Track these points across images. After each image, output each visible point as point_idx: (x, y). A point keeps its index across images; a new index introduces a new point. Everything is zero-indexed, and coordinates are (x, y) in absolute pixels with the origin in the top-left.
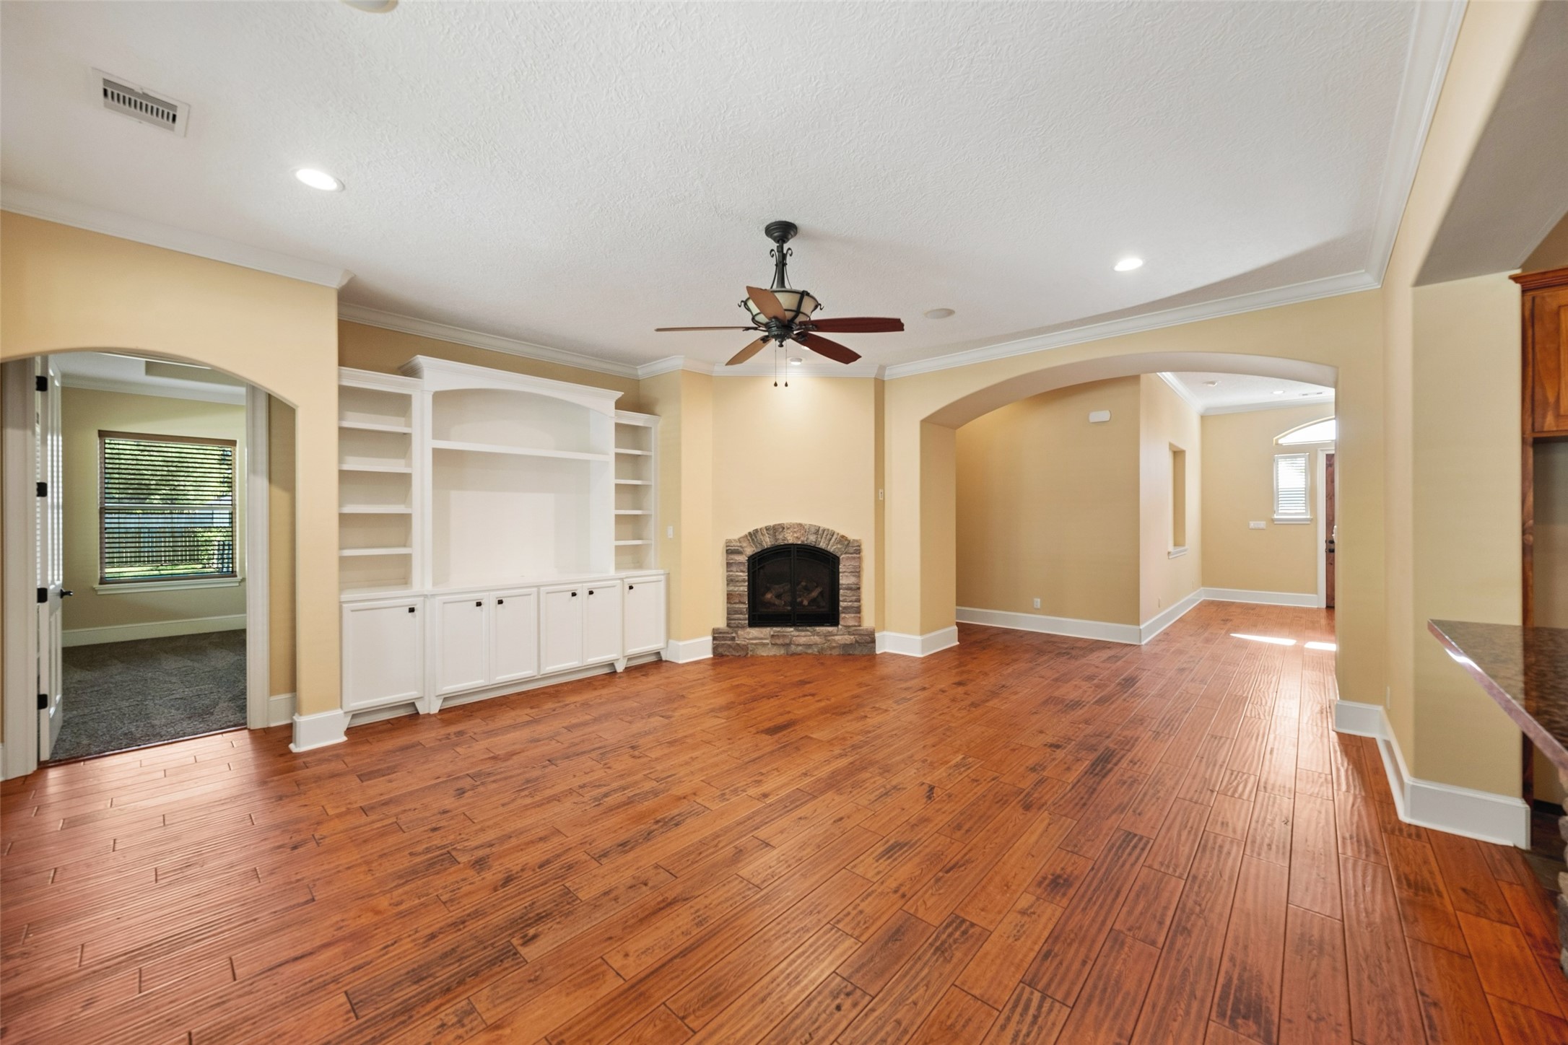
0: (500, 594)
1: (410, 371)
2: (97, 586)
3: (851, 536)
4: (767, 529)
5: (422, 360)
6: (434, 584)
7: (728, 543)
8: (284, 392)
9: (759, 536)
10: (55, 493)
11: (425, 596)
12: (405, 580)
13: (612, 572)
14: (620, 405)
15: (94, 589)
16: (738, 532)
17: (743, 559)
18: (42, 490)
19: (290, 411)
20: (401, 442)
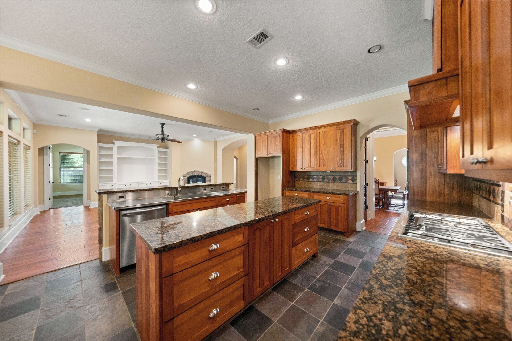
0: (130, 184)
1: (113, 143)
2: (59, 184)
3: (209, 173)
4: (191, 172)
5: (114, 141)
6: (117, 181)
7: (183, 174)
8: (89, 149)
9: (190, 173)
10: (51, 165)
11: (115, 183)
12: (112, 181)
13: (157, 180)
14: (158, 147)
15: (59, 185)
16: (185, 172)
17: (186, 178)
18: (49, 165)
19: (89, 152)
20: (112, 156)
